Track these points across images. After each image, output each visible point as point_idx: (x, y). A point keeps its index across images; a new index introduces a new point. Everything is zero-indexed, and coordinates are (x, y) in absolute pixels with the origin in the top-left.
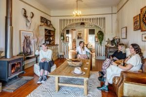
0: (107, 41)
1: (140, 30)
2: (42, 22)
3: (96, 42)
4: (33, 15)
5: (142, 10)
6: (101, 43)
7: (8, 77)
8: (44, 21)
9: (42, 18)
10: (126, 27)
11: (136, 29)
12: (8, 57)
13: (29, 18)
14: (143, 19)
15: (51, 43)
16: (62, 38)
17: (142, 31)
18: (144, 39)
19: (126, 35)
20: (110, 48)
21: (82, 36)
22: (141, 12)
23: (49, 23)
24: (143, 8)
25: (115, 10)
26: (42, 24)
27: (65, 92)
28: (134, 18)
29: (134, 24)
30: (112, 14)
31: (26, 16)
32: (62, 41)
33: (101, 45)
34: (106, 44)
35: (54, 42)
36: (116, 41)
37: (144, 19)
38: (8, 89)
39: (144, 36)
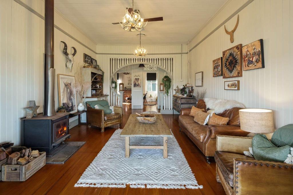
0: (175, 90)
1: (222, 77)
2: (85, 61)
3: (161, 90)
4: (75, 51)
5: (224, 53)
6: (167, 92)
7: (52, 143)
8: (89, 60)
9: (86, 56)
10: (202, 72)
11: (216, 75)
12: (49, 114)
13: (70, 56)
14: (226, 64)
15: (98, 93)
16: (114, 85)
17: (224, 77)
18: (227, 88)
19: (202, 81)
20: (181, 98)
21: (139, 82)
22: (224, 55)
23: (94, 64)
24: (226, 51)
25: (186, 49)
26: (87, 64)
27: (139, 157)
28: (214, 61)
29: (214, 69)
30: (181, 53)
31: (66, 53)
32: (113, 90)
33: (168, 95)
34: (174, 93)
35: (102, 92)
36: (187, 90)
37: (228, 63)
38: (53, 161)
39: (227, 84)
